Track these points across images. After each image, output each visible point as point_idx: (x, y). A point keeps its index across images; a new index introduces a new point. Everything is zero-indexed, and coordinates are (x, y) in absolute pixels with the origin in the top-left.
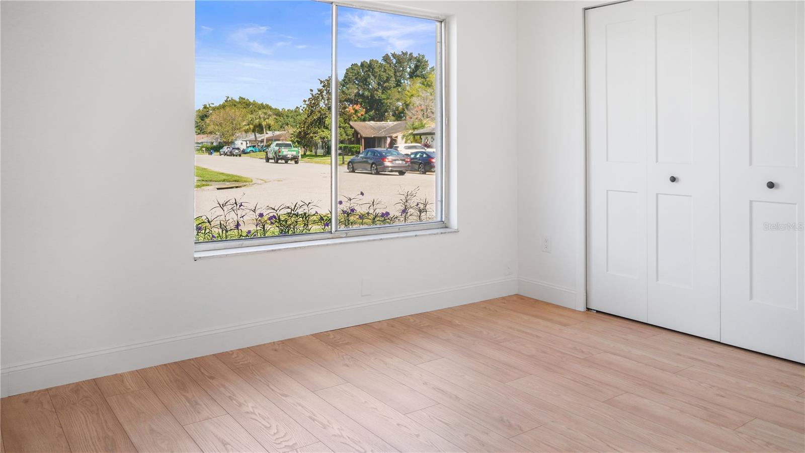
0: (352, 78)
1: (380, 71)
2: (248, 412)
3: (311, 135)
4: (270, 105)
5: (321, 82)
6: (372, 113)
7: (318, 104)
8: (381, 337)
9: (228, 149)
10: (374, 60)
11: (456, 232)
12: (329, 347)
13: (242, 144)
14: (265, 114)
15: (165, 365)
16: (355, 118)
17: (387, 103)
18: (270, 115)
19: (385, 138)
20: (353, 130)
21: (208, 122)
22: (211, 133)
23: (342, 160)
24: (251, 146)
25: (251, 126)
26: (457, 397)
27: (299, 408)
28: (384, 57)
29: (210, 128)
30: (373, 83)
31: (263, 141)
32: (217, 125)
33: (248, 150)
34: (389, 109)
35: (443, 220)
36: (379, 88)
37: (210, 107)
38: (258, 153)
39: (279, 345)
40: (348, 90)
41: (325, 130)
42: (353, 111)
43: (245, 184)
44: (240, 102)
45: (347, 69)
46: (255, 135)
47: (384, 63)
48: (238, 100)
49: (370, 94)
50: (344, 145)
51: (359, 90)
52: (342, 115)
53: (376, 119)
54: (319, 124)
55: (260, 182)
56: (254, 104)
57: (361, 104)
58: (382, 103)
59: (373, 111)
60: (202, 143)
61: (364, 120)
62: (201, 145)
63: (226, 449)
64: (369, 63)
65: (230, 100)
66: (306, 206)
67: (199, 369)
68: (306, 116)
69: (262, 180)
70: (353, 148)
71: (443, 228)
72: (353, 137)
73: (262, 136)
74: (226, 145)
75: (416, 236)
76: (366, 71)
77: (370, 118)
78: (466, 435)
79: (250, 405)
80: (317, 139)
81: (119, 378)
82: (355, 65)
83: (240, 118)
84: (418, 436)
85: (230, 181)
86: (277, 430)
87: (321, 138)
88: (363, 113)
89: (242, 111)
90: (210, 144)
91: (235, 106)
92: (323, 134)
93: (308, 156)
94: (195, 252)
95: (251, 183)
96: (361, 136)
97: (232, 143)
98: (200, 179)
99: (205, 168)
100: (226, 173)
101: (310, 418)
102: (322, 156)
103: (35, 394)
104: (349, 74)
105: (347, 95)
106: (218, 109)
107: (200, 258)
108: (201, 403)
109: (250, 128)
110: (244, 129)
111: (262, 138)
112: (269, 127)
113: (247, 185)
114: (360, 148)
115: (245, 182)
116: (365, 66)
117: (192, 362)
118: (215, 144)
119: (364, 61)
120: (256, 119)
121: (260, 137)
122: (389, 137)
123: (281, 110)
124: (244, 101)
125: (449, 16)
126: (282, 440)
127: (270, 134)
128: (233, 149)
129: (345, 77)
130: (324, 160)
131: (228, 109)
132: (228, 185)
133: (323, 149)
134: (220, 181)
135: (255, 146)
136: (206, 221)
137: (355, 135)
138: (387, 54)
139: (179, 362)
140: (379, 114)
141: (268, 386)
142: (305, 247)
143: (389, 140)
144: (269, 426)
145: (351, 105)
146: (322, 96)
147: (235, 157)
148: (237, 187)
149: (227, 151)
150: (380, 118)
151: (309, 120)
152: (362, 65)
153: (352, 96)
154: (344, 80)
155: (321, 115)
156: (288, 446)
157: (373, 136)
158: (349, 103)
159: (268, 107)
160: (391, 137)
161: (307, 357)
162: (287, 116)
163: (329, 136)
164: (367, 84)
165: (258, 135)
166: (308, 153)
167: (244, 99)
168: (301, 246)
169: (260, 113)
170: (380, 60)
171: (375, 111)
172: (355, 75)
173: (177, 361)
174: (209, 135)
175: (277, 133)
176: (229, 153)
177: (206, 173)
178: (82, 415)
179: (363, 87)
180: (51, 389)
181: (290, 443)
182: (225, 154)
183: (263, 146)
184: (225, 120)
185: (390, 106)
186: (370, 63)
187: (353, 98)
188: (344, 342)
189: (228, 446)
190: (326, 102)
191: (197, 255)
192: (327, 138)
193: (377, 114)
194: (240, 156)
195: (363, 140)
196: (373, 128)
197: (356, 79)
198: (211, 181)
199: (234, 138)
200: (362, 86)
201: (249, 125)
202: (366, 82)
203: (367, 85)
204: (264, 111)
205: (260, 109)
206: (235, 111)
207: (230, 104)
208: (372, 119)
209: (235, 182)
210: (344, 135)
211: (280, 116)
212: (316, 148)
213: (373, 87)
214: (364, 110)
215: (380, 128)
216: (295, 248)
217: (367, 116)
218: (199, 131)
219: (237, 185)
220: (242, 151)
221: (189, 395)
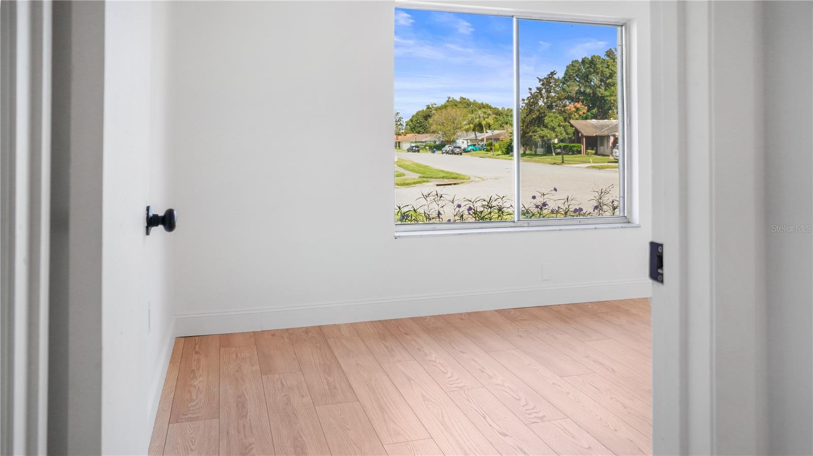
0: (572, 75)
1: (602, 67)
2: (430, 361)
3: (531, 134)
4: (489, 104)
5: (540, 80)
6: (595, 111)
7: (537, 103)
8: (557, 317)
9: (450, 148)
10: (596, 55)
11: (637, 227)
12: (509, 321)
13: (463, 142)
14: (485, 113)
15: (372, 322)
16: (577, 117)
17: (610, 100)
18: (489, 115)
19: (608, 137)
20: (574, 128)
21: (431, 122)
22: (434, 132)
23: (561, 159)
24: (471, 145)
25: (472, 126)
26: (613, 370)
27: (473, 363)
28: (607, 52)
29: (433, 128)
30: (595, 79)
31: (483, 140)
32: (440, 125)
33: (469, 149)
34: (613, 106)
35: (626, 215)
36: (601, 84)
37: (433, 107)
38: (479, 152)
39: (465, 315)
40: (569, 87)
41: (544, 129)
42: (574, 109)
43: (462, 181)
44: (461, 102)
45: (567, 66)
46: (475, 134)
47: (607, 59)
48: (458, 100)
49: (591, 91)
50: (564, 144)
51: (580, 88)
52: (562, 114)
53: (599, 117)
54: (538, 123)
55: (478, 179)
56: (475, 103)
57: (583, 102)
58: (605, 101)
59: (596, 109)
60: (426, 142)
61: (586, 118)
62: (424, 144)
63: (410, 383)
64: (590, 59)
65: (451, 101)
66: (500, 199)
67: (398, 327)
68: (525, 115)
69: (480, 178)
70: (574, 147)
71: (625, 223)
72: (574, 136)
73: (482, 135)
74: (447, 144)
75: (595, 228)
76: (588, 67)
77: (592, 116)
78: (612, 398)
79: (433, 356)
80: (536, 138)
81: (337, 327)
82: (577, 61)
83: (461, 118)
84: (568, 393)
85: (449, 178)
86: (452, 375)
87: (540, 136)
88: (585, 111)
89: (462, 111)
90: (433, 143)
91: (456, 105)
92: (543, 133)
93: (528, 155)
94: (396, 232)
95: (468, 181)
96: (582, 135)
97: (454, 141)
98: (422, 175)
99: (427, 165)
100: (445, 170)
101: (480, 370)
102: (541, 155)
103: (279, 331)
104: (570, 71)
105: (567, 92)
106: (440, 109)
107: (399, 236)
108: (396, 350)
109: (470, 128)
110: (465, 128)
111: (482, 137)
112: (490, 126)
113: (464, 182)
114: (581, 147)
115: (463, 179)
116: (587, 63)
117: (393, 322)
118: (437, 143)
119: (585, 58)
120: (476, 118)
121: (480, 136)
122: (612, 135)
123: (501, 109)
124: (465, 101)
125: (629, 20)
126: (454, 382)
127: (489, 133)
128: (455, 147)
129: (566, 74)
130: (544, 159)
131: (449, 109)
132: (446, 181)
133: (542, 147)
134: (439, 178)
135: (475, 145)
136: (411, 209)
137: (576, 133)
138: (610, 49)
139: (383, 321)
140: (602, 112)
141: (451, 344)
142: (488, 233)
143: (612, 139)
144: (446, 371)
145: (572, 103)
146: (541, 94)
147: (456, 155)
148: (455, 184)
149: (448, 149)
150: (603, 116)
151: (528, 119)
152: (583, 61)
153: (573, 94)
154: (564, 78)
155: (540, 114)
156: (458, 387)
157: (595, 135)
158: (570, 101)
159: (487, 106)
160: (614, 136)
161: (486, 326)
162: (506, 115)
163: (548, 135)
164: (589, 80)
165: (478, 134)
166: (528, 152)
167: (465, 99)
168: (485, 231)
169: (480, 112)
170: (603, 56)
171: (598, 109)
172: (576, 72)
173: (382, 319)
174: (432, 134)
175: (497, 132)
176: (450, 152)
177: (428, 170)
178: (309, 349)
179: (585, 84)
180: (289, 329)
181: (460, 385)
182: (447, 153)
183: (483, 145)
184: (447, 119)
185: (614, 104)
186: (592, 59)
187: (574, 96)
188: (522, 318)
189: (412, 381)
190: (545, 100)
191: (397, 234)
192: (546, 137)
193: (600, 112)
194: (461, 154)
195: (584, 139)
196: (595, 127)
197: (577, 76)
198: (431, 178)
199: (455, 137)
200: (583, 84)
201: (469, 124)
202: (588, 79)
203: (588, 82)
204: (484, 110)
205: (480, 109)
206: (456, 111)
207: (452, 104)
208: (595, 117)
209: (453, 180)
210: (564, 134)
211: (499, 115)
212: (537, 147)
213: (595, 84)
214: (586, 108)
215: (602, 127)
216: (480, 233)
217: (589, 114)
218: (423, 130)
219: (455, 182)
220: (463, 150)
221: (387, 344)
